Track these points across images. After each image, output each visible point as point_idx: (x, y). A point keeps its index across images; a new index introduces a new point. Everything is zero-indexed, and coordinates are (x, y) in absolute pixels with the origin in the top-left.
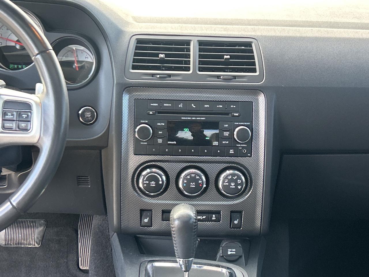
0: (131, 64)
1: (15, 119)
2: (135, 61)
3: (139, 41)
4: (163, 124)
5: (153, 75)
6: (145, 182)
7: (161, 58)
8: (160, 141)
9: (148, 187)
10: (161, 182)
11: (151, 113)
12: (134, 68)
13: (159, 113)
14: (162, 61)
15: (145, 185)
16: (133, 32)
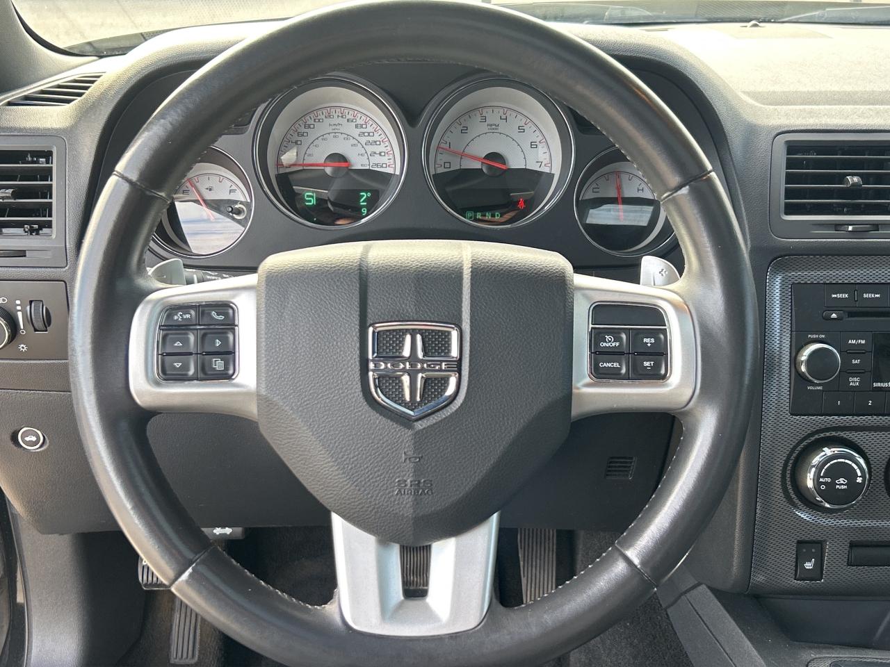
0: (783, 201)
1: (625, 349)
2: (789, 194)
3: (792, 148)
4: (863, 342)
5: (837, 226)
6: (821, 480)
7: (854, 184)
8: (855, 381)
9: (830, 493)
10: (859, 480)
11: (834, 316)
12: (790, 209)
13: (851, 314)
14: (854, 192)
15: (823, 487)
16: (774, 128)
